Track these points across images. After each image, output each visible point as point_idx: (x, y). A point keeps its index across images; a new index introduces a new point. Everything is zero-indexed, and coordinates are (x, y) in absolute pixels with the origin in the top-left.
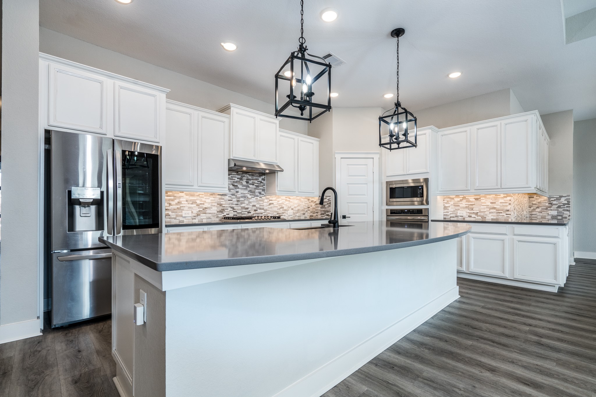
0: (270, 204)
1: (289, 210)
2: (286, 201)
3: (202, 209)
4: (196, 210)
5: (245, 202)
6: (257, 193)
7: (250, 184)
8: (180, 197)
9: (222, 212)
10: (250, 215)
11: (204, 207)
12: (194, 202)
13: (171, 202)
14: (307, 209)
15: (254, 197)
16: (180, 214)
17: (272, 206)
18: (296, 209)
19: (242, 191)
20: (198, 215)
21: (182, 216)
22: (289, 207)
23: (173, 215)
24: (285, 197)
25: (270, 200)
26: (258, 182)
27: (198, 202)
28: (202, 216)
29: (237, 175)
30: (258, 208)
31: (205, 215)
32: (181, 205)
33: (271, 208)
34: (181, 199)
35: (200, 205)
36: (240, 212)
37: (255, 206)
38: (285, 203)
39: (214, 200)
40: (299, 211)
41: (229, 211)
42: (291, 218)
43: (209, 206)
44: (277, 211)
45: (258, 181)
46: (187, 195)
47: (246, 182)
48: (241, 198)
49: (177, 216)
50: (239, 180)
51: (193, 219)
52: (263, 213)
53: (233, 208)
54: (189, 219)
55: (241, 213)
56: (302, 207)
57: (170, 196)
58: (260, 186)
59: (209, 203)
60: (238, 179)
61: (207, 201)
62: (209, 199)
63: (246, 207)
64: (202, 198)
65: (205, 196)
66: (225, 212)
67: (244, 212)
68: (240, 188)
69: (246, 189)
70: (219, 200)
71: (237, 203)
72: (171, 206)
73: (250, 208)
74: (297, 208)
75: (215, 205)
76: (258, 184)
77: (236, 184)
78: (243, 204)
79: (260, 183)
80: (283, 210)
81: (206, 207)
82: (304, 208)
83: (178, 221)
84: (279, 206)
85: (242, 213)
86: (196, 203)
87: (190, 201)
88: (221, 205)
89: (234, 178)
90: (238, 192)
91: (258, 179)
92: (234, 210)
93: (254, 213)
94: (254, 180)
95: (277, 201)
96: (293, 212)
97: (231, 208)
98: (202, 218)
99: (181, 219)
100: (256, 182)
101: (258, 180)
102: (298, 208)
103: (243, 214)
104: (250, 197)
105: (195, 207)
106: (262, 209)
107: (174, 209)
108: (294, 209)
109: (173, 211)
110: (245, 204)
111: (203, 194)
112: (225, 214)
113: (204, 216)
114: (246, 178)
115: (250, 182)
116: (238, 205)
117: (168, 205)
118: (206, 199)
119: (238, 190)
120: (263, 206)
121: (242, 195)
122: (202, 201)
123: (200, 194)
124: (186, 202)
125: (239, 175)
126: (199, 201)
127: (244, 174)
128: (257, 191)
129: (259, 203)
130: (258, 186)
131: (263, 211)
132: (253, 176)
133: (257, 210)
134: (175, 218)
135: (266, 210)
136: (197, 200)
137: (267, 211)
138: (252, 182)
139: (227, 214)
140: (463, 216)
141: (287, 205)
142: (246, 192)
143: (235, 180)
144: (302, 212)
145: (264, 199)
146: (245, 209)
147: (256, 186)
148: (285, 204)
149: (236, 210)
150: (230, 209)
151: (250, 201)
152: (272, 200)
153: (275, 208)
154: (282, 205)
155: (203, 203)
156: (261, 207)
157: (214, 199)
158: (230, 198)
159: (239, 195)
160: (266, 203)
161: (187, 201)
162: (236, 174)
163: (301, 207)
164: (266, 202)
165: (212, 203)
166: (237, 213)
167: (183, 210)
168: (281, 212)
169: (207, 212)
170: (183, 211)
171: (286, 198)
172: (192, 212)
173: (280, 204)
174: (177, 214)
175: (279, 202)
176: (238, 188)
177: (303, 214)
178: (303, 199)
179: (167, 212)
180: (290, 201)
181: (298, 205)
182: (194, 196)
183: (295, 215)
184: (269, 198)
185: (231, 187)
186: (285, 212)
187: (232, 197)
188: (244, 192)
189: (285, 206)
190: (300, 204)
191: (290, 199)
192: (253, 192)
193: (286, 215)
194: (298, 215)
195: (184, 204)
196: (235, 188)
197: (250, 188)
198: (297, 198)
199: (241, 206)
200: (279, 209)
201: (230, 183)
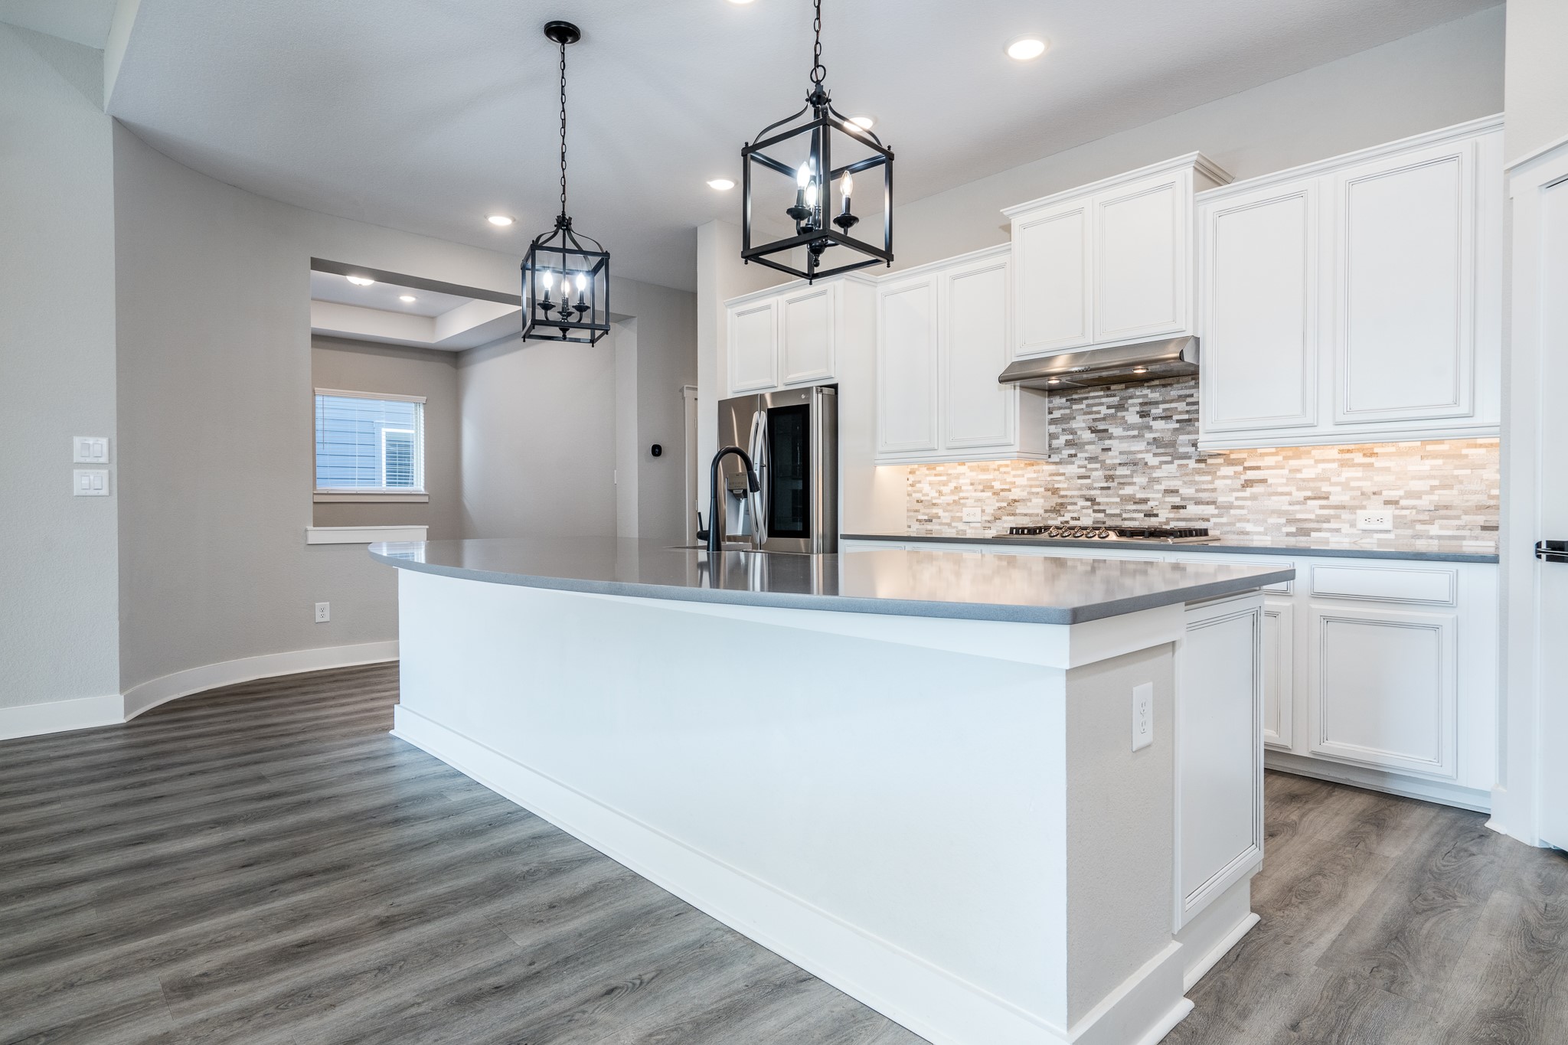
0: (1248, 484)
1: (1363, 507)
2: (1342, 465)
3: (1005, 504)
4: (992, 505)
5: (1135, 480)
6: (1182, 445)
7: (1154, 419)
8: (958, 476)
9: (1059, 511)
10: (1153, 522)
11: (1011, 497)
12: (986, 487)
13: (942, 488)
15: (1171, 462)
16: (958, 514)
17: (1258, 489)
18: (1425, 502)
19: (1125, 446)
20: (996, 519)
21: (960, 519)
22: (1363, 494)
23: (945, 517)
24: (1336, 451)
25: (1246, 469)
26: (1183, 408)
27: (997, 485)
28: (1005, 522)
29: (1108, 396)
30: (1190, 499)
31: (1012, 518)
32: (962, 495)
33: (1254, 498)
34: (961, 481)
35: (1001, 493)
36: (1117, 511)
37: (1177, 491)
38: (1339, 475)
39: (1036, 479)
40: (1442, 512)
41: (1079, 508)
42: (1380, 542)
43: (1024, 494)
44: (1286, 512)
45: (1188, 404)
46: (972, 469)
47: (1138, 413)
48: (1119, 468)
49: (953, 519)
50: (1113, 411)
51: (985, 528)
52: (1213, 516)
53: (1092, 500)
54: (976, 528)
55: (1120, 515)
56: (1475, 493)
57: (940, 475)
59: (1023, 487)
60: (1109, 407)
61: (1019, 481)
62: (1023, 476)
63: (1139, 496)
64: (1005, 476)
65: (1013, 469)
66: (1069, 511)
67: (1130, 511)
68: (1116, 438)
69: (1140, 436)
70: (1049, 479)
71: (1105, 485)
72: (942, 498)
73: (1154, 500)
74: (1424, 497)
75: (1038, 493)
76: (1188, 412)
77: (1101, 427)
78: (1126, 487)
80: (1322, 507)
81: (1016, 498)
82: (1490, 497)
83: (954, 531)
84: (1298, 489)
85: (1124, 516)
86: (992, 487)
87: (980, 484)
88: (1055, 491)
89: (1095, 409)
90: (1110, 449)
92: (1096, 507)
93: (1172, 515)
94: (1172, 401)
95: (1286, 472)
96: (1395, 517)
97: (1087, 500)
98: (1005, 525)
99: (961, 526)
100: (1181, 406)
101: (1189, 400)
102: (1435, 498)
103: (1125, 519)
104: (1153, 461)
105: (989, 498)
106: (1208, 503)
107: (948, 504)
108: (1403, 503)
109: (947, 507)
110: (1137, 488)
111: (1007, 466)
112: (1067, 517)
113: (1010, 522)
114: (1140, 400)
115: (1156, 411)
116: (1110, 492)
118: (1014, 476)
119: (1107, 443)
120: (1214, 490)
121: (1123, 459)
122: (1006, 483)
123: (1001, 466)
124: (971, 487)
125: (1114, 396)
126: (999, 483)
127: (1131, 390)
128: (1183, 438)
129: (1193, 483)
130: (1189, 420)
131: (1210, 510)
132: (1169, 388)
133: (1184, 507)
134: (949, 525)
135: (1231, 506)
136: (994, 480)
137: (1232, 512)
138: (1164, 410)
139: (1072, 518)
141: (1353, 484)
142: (1140, 446)
143: (1098, 412)
144: (1481, 519)
145: (1217, 467)
146: (1135, 503)
147: (1178, 421)
149: (1101, 508)
150: (1082, 503)
151: (1154, 475)
152: (1258, 468)
153: (1273, 498)
154: (1319, 484)
155: (1006, 487)
156: (1204, 496)
157: (1035, 475)
158: (1083, 470)
159: (1112, 458)
160: (1229, 482)
161: (972, 484)
162: (1102, 393)
163: (1462, 493)
164: (1224, 477)
165: (1031, 486)
166: (1107, 515)
167: (964, 505)
168: (1312, 516)
169: (1018, 511)
170: (964, 509)
171: (1347, 456)
172: (983, 511)
173: (1303, 480)
174: (952, 514)
175: (1299, 476)
176: (1110, 438)
177: (1484, 528)
178: (1482, 451)
179: (935, 511)
180: (1371, 465)
181: (1436, 483)
182: (988, 470)
183: (1409, 532)
184: (1245, 459)
185: (1087, 436)
186: (1338, 517)
187: (1089, 466)
188: (1133, 448)
189: (1338, 489)
190: (1457, 476)
191: (1373, 454)
192: (1166, 446)
193: (1343, 531)
194: (1434, 530)
195: (968, 491)
196: (1101, 439)
197: (1157, 431)
198: (1429, 448)
199: (1121, 492)
200: (1298, 503)
201: (1084, 425)
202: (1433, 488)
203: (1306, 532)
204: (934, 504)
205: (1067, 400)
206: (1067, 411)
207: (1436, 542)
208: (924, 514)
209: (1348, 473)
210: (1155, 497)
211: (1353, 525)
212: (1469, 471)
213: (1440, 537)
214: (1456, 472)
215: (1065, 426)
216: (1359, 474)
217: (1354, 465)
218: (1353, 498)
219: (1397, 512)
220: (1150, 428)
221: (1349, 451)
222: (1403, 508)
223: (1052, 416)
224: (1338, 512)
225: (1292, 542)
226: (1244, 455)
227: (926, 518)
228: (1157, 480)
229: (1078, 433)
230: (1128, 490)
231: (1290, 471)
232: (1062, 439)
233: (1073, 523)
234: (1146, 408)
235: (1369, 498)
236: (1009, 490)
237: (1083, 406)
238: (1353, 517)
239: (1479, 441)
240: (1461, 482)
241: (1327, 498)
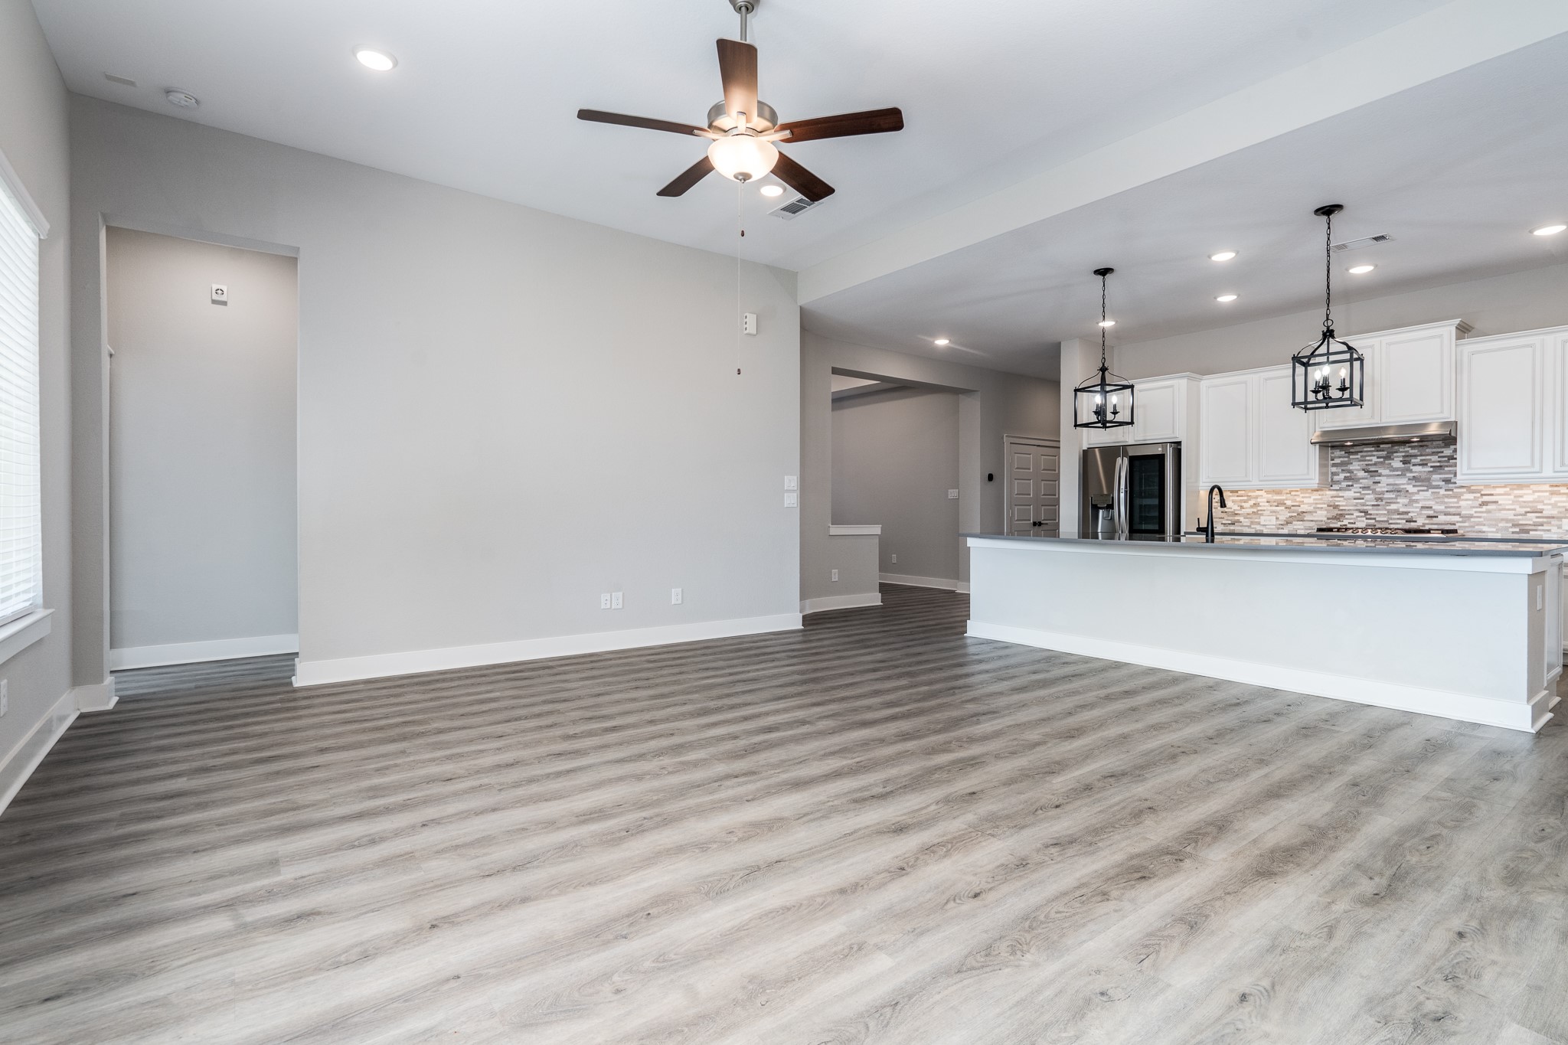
0: (1484, 504)
2: (1552, 494)
3: (1296, 514)
4: (1284, 515)
5: (1398, 501)
6: (1436, 481)
7: (1414, 465)
8: (1257, 497)
9: (1339, 518)
10: (1413, 525)
11: (1300, 510)
12: (1280, 503)
13: (1243, 504)
15: (1427, 491)
16: (1256, 520)
17: (1490, 507)
19: (1391, 481)
20: (1287, 523)
21: (1259, 523)
23: (1246, 522)
24: (1548, 486)
25: (1482, 495)
26: (1440, 459)
27: (1289, 503)
29: (1377, 451)
30: (1441, 512)
31: (1301, 523)
32: (1259, 508)
33: (1488, 512)
34: (1259, 500)
35: (1292, 508)
36: (1385, 519)
37: (1431, 507)
38: (1550, 499)
39: (1321, 499)
41: (1355, 517)
43: (1311, 508)
44: (1512, 520)
45: (1439, 457)
46: (1268, 492)
47: (1401, 461)
48: (1386, 493)
49: (1252, 523)
50: (1382, 460)
51: (1278, 529)
52: (1458, 522)
53: (1366, 513)
54: (1272, 526)
55: (1387, 521)
57: (1241, 496)
58: (1447, 466)
59: (1310, 504)
60: (1378, 457)
61: (1306, 500)
62: (1310, 497)
63: (1402, 510)
64: (1295, 497)
65: (1301, 493)
66: (1347, 519)
67: (1395, 519)
68: (1384, 476)
69: (1403, 475)
70: (1331, 499)
71: (1376, 503)
72: (1243, 510)
73: (1413, 512)
75: (1322, 508)
76: (1439, 462)
77: (1372, 469)
78: (1392, 505)
79: (1449, 459)
80: (1538, 517)
81: (1304, 510)
83: (1253, 529)
84: (1521, 507)
85: (1390, 521)
86: (1285, 504)
87: (1275, 502)
88: (1336, 507)
89: (1368, 458)
90: (1379, 482)
91: (1442, 452)
92: (1368, 517)
93: (1427, 522)
94: (1427, 455)
95: (1512, 497)
97: (1361, 512)
98: (1295, 527)
99: (1259, 526)
100: (1435, 458)
101: (1441, 454)
103: (1391, 524)
104: (1412, 489)
105: (1282, 510)
106: (1454, 515)
107: (1248, 514)
109: (1248, 516)
110: (1400, 505)
111: (1297, 491)
112: (1345, 522)
113: (1299, 525)
114: (1403, 454)
115: (1415, 460)
116: (1379, 507)
117: (1239, 508)
118: (1303, 497)
119: (1377, 479)
120: (1459, 507)
121: (1390, 488)
122: (1295, 501)
123: (1292, 491)
124: (1267, 504)
125: (1383, 451)
126: (1290, 501)
127: (1396, 448)
128: (1435, 477)
129: (1443, 503)
130: (1441, 466)
131: (1456, 518)
132: (1425, 447)
133: (1437, 516)
134: (1249, 527)
135: (1471, 516)
136: (1286, 500)
137: (1472, 520)
138: (1421, 460)
139: (1349, 523)
141: (1559, 504)
142: (1404, 481)
143: (1371, 460)
145: (1462, 494)
146: (1398, 514)
147: (1431, 467)
148: (1545, 502)
149: (1372, 517)
150: (1357, 514)
151: (1414, 498)
152: (1491, 495)
153: (1502, 512)
154: (1535, 504)
155: (1296, 504)
156: (1452, 510)
157: (1320, 497)
158: (1359, 494)
159: (1381, 487)
160: (1470, 502)
161: (1268, 502)
162: (1373, 449)
164: (1467, 500)
165: (1316, 504)
167: (1262, 515)
168: (1531, 523)
169: (1305, 519)
170: (1262, 517)
171: (1556, 489)
172: (1277, 518)
173: (1525, 502)
174: (1251, 520)
175: (1521, 499)
176: (1380, 476)
179: (1237, 518)
182: (1281, 493)
184: (1482, 490)
185: (1362, 474)
186: (1550, 523)
187: (1363, 492)
188: (1397, 482)
189: (1550, 507)
192: (1423, 481)
193: (1552, 530)
195: (1264, 506)
196: (1371, 476)
197: (1416, 472)
199: (1387, 508)
200: (1521, 515)
201: (1359, 468)
203: (1527, 532)
204: (1236, 514)
205: (1346, 453)
206: (1346, 459)
208: (1227, 520)
209: (1555, 499)
210: (1414, 511)
211: (1559, 527)
215: (1343, 468)
217: (1560, 494)
218: (1560, 512)
220: (1411, 471)
221: (1556, 486)
223: (1333, 462)
224: (1549, 520)
225: (1516, 536)
226: (1482, 487)
227: (1230, 522)
228: (1417, 501)
229: (1355, 472)
230: (1393, 507)
231: (1515, 497)
232: (1342, 476)
233: (1349, 526)
234: (1407, 459)
236: (1299, 506)
237: (1359, 456)
238: (1560, 523)
241: (1542, 512)
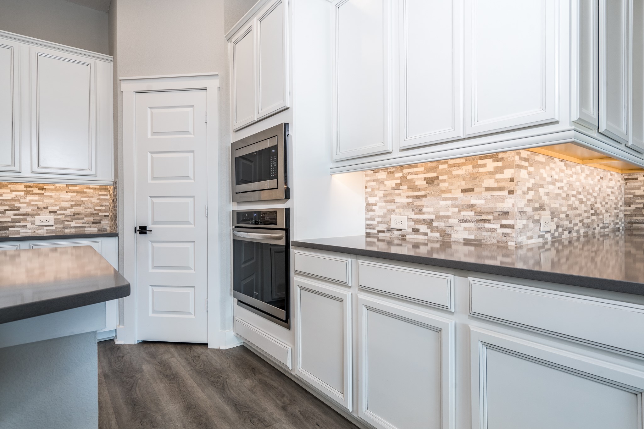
1: (39, 215)
2: (27, 194)
14: (105, 212)
18: (69, 212)
22: (39, 208)
24: (23, 186)
38: (25, 199)
40: (76, 216)
42: (48, 232)
56: (89, 208)
74: (68, 210)
80: (15, 215)
82: (96, 210)
96: (55, 219)
102: (73, 210)
108: (58, 212)
140: (401, 230)
141: (33, 203)
144: (92, 219)
148: (22, 201)
154: (13, 203)
163: (84, 208)
168: (10, 220)
171: (30, 189)
173: (4, 200)
175: (0, 198)
177: (93, 223)
178: (92, 191)
180: (43, 194)
181: (73, 203)
183: (62, 226)
186: (25, 220)
189: (25, 205)
190: (82, 201)
191: (43, 189)
193: (28, 226)
194: (73, 224)
198: (70, 188)
200: (1, 213)
202: (72, 206)
203: (6, 228)
207: (74, 229)
209: (29, 198)
211: (33, 223)
212: (86, 199)
213: (75, 227)
214: (82, 199)
216: (36, 198)
217: (33, 194)
218: (33, 210)
219: (56, 217)
221: (30, 187)
222: (58, 215)
224: (25, 217)
235: (42, 210)
238: (33, 219)
239: (91, 186)
240: (84, 204)
241: (18, 210)
